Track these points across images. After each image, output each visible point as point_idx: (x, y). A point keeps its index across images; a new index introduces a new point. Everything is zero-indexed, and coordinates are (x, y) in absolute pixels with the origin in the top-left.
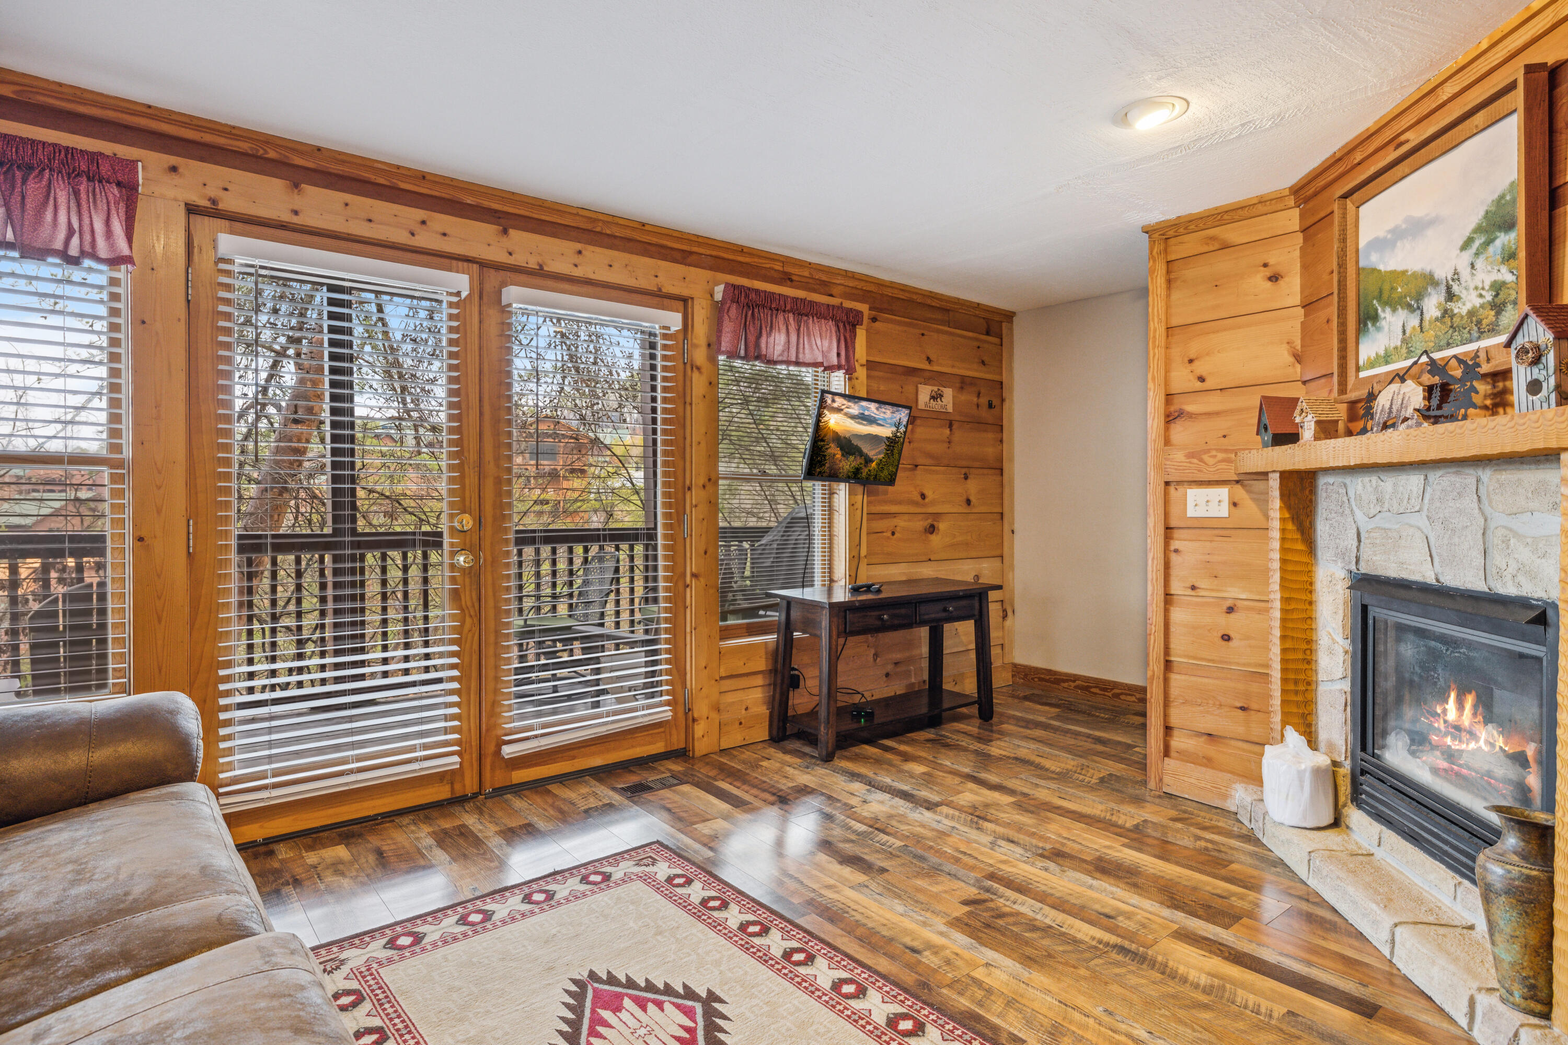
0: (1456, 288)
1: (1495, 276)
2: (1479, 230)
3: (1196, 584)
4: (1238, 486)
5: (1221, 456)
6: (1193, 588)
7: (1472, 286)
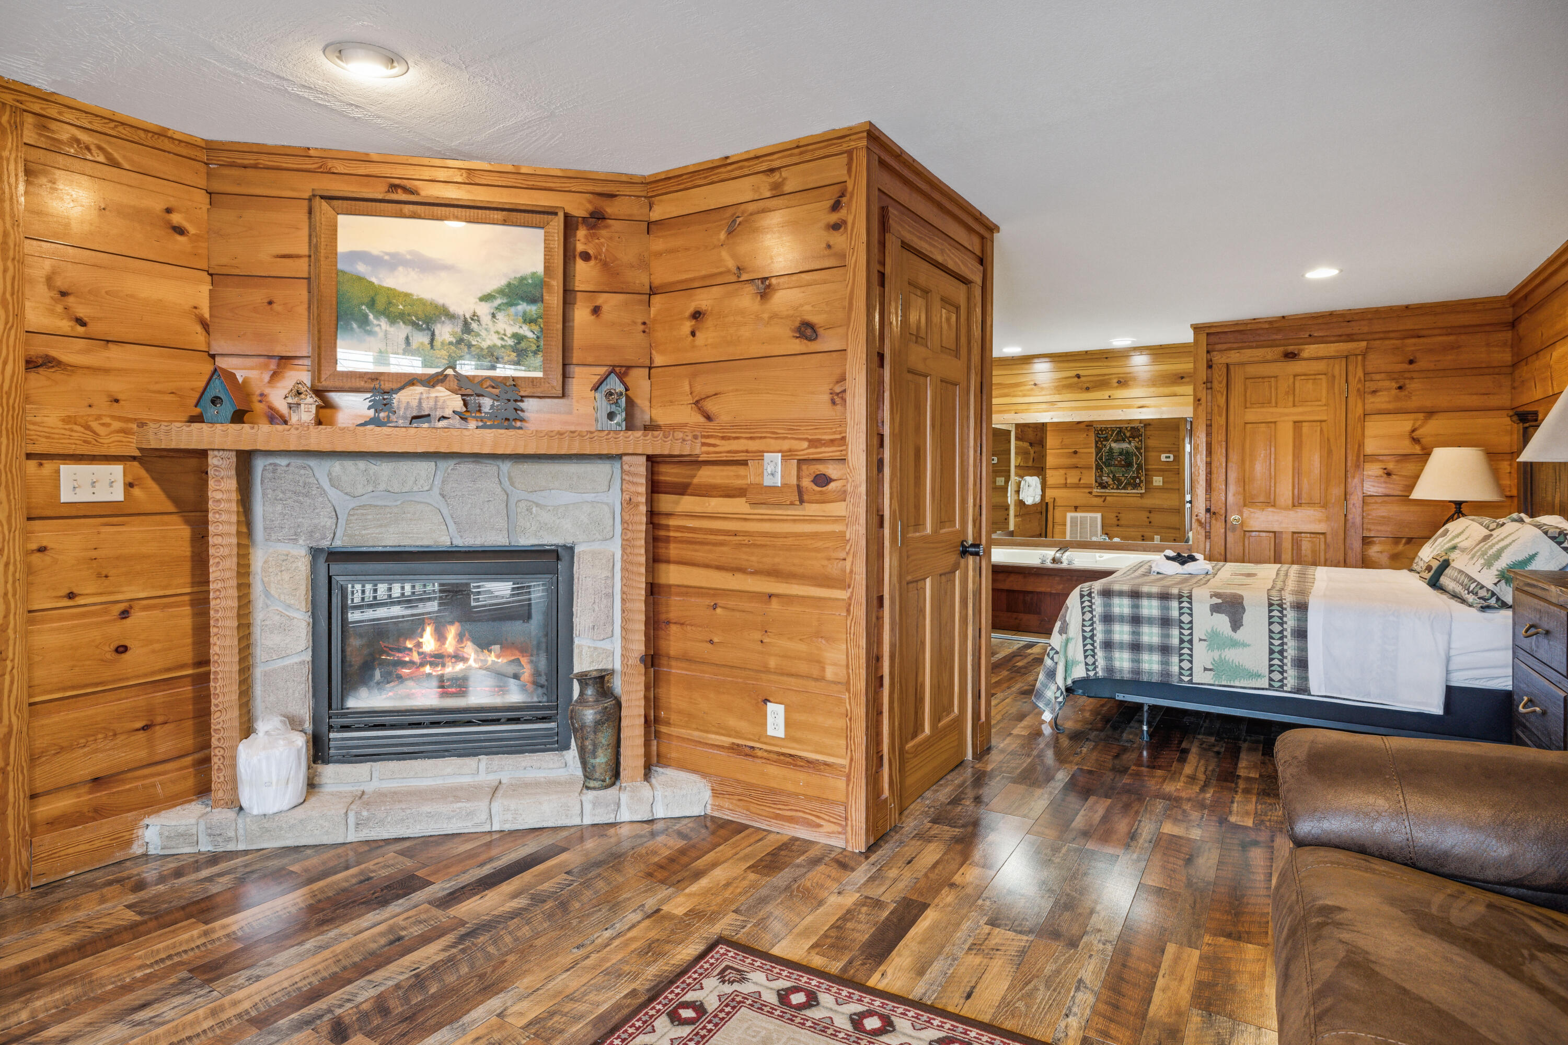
0: (474, 326)
1: (516, 329)
2: (501, 292)
3: (75, 591)
4: (136, 463)
5: (117, 425)
6: (71, 596)
7: (493, 329)
